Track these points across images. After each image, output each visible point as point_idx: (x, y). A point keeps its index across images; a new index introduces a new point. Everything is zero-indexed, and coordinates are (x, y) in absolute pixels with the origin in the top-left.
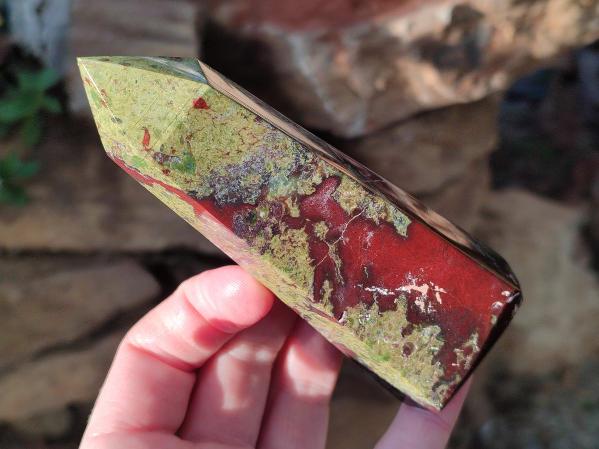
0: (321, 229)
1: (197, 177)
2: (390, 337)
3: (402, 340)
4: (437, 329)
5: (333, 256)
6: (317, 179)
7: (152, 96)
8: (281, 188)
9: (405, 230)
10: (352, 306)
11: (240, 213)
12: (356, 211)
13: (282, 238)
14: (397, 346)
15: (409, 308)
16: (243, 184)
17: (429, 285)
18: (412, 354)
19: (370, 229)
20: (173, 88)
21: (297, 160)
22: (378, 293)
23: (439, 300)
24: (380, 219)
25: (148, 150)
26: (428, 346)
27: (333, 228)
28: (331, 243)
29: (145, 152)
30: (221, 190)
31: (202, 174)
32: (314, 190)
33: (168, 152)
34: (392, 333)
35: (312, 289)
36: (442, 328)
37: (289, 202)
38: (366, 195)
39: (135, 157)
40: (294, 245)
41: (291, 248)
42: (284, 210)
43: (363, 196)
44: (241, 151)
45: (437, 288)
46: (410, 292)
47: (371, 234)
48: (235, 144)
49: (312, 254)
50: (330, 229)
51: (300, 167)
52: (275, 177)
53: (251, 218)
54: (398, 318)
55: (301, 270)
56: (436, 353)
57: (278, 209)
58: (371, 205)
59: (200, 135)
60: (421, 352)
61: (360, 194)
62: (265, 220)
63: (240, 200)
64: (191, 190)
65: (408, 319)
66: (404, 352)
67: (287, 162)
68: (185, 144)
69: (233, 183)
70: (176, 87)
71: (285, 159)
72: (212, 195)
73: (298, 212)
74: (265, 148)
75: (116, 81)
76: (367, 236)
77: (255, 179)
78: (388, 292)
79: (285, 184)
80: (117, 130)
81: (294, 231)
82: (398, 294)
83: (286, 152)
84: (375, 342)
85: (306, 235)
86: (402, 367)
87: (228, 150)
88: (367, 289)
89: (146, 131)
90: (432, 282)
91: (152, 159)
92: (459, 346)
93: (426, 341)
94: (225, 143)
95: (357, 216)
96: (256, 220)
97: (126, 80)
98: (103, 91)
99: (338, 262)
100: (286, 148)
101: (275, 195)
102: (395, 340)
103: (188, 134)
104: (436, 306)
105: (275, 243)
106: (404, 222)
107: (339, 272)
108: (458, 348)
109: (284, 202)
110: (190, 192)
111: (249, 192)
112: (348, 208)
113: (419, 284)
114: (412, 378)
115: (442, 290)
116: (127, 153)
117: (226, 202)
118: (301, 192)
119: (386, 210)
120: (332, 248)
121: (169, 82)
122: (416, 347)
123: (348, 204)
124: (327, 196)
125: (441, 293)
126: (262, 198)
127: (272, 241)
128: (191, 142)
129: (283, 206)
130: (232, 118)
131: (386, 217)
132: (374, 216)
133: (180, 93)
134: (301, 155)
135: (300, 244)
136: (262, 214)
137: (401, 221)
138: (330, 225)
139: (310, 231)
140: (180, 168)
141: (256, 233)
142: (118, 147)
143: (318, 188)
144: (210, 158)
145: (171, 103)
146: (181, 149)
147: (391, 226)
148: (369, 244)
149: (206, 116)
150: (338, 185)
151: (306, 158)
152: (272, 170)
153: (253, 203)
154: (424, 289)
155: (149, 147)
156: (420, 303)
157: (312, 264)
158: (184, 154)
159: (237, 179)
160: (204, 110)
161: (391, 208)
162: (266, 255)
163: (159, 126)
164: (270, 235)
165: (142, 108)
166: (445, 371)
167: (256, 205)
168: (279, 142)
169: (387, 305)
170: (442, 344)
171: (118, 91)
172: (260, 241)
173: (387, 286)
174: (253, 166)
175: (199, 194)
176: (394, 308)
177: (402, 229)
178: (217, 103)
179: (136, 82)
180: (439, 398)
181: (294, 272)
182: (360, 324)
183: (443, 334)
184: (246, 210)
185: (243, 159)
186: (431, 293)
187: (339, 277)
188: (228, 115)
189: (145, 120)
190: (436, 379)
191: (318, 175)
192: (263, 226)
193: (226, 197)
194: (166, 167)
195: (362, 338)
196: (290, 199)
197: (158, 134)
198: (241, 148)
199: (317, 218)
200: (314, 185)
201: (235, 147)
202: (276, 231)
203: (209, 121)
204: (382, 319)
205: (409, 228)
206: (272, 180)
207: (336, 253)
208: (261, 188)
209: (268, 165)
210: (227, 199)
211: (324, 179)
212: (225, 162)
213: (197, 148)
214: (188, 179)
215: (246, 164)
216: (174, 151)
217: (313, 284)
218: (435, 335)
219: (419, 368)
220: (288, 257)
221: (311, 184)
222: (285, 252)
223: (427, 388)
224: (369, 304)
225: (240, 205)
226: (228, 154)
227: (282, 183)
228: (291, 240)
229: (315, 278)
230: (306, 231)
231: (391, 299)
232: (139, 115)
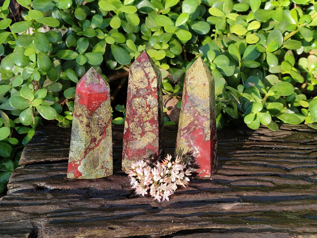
0: (196, 122)
5: (192, 128)
6: (205, 115)
7: (201, 74)
8: (199, 109)
10: (185, 138)
12: (204, 127)
13: (190, 115)
15: (192, 151)
16: (195, 101)
22: (191, 142)
23: (198, 157)
28: (195, 126)
29: (189, 80)
30: (191, 98)
31: (192, 92)
35: (183, 128)
39: (187, 78)
43: (208, 127)
44: (201, 97)
45: (200, 155)
46: (195, 149)
47: (202, 133)
49: (190, 123)
51: (205, 110)
52: (200, 107)
53: (190, 107)
57: (195, 111)
58: (207, 130)
59: (199, 87)
62: (191, 110)
67: (205, 107)
69: (194, 99)
72: (189, 96)
73: (197, 115)
74: (205, 101)
75: (200, 66)
77: (197, 103)
78: (192, 144)
80: (190, 72)
81: (193, 117)
82: (193, 147)
83: (206, 106)
87: (199, 94)
88: (190, 140)
89: (193, 77)
90: (200, 153)
97: (201, 68)
98: (196, 65)
99: (192, 130)
101: (197, 109)
103: (198, 85)
104: (196, 157)
107: (190, 131)
111: (194, 103)
113: (198, 150)
115: (200, 156)
116: (187, 76)
118: (201, 114)
119: (208, 133)
120: (194, 127)
121: (205, 76)
123: (204, 125)
124: (203, 119)
130: (206, 91)
131: (207, 134)
132: (205, 132)
133: (204, 79)
135: (191, 120)
136: (192, 108)
137: (208, 138)
138: (198, 124)
139: (194, 120)
140: (190, 88)
144: (196, 92)
145: (201, 79)
146: (194, 86)
147: (206, 136)
148: (199, 134)
150: (207, 120)
151: (208, 110)
154: (198, 152)
156: (194, 153)
157: (188, 125)
160: (204, 85)
161: (210, 134)
163: (196, 79)
164: (189, 113)
165: (197, 74)
167: (193, 106)
168: (207, 103)
171: (198, 68)
173: (194, 143)
175: (188, 94)
178: (207, 87)
179: (202, 70)
181: (185, 122)
186: (198, 154)
189: (195, 76)
195: (180, 145)
196: (198, 112)
197: (194, 80)
199: (198, 120)
200: (204, 115)
201: (201, 95)
203: (202, 88)
204: (186, 147)
205: (208, 141)
207: (194, 128)
208: (196, 105)
209: (202, 104)
211: (206, 117)
212: (197, 95)
213: (196, 88)
215: (199, 100)
222: (187, 118)
224: (188, 142)
228: (190, 117)
229: (186, 127)
230: (194, 119)
231: (191, 146)
232: (196, 74)
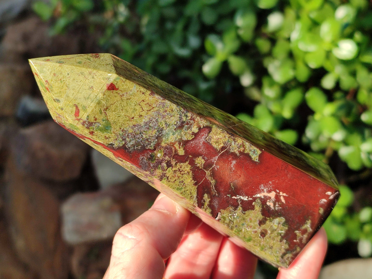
0: (200, 162)
1: (113, 134)
2: (251, 227)
3: (259, 228)
4: (283, 220)
5: (209, 178)
6: (195, 129)
7: (79, 83)
8: (171, 137)
9: (257, 158)
10: (224, 209)
11: (144, 155)
12: (223, 148)
13: (174, 169)
14: (256, 232)
15: (263, 207)
16: (144, 136)
17: (276, 192)
18: (267, 236)
19: (233, 159)
20: (93, 77)
21: (181, 118)
22: (241, 200)
23: (283, 201)
24: (240, 152)
25: (79, 120)
26: (277, 230)
27: (208, 160)
28: (207, 170)
29: (77, 121)
30: (130, 142)
31: (116, 132)
32: (194, 137)
33: (92, 120)
34: (252, 224)
35: (196, 200)
36: (286, 219)
37: (177, 146)
38: (229, 137)
39: (70, 124)
40: (182, 173)
41: (180, 175)
42: (174, 151)
43: (227, 138)
44: (141, 116)
45: (281, 193)
46: (263, 197)
47: (234, 162)
48: (137, 111)
49: (194, 178)
50: (206, 161)
51: (183, 122)
52: (166, 131)
53: (151, 158)
54: (256, 214)
55: (188, 188)
56: (282, 235)
57: (169, 150)
58: (233, 143)
59: (113, 107)
60: (273, 235)
61: (225, 137)
62: (161, 159)
63: (144, 148)
64: (110, 143)
65: (263, 214)
66: (261, 235)
67: (174, 120)
68: (103, 114)
69: (138, 136)
70: (95, 77)
71: (172, 118)
72: (124, 145)
73: (184, 151)
74: (158, 112)
75: (54, 74)
76: (231, 163)
77: (153, 133)
78: (248, 199)
79: (173, 134)
80: (58, 107)
81: (182, 164)
82: (255, 199)
83: (173, 114)
84: (241, 231)
85: (190, 166)
86: (260, 245)
87: (133, 116)
88: (234, 197)
89: (77, 107)
90: (278, 190)
91: (81, 125)
92: (298, 229)
93: (275, 227)
94: (130, 111)
95: (224, 151)
96: (155, 159)
97: (61, 74)
98: (47, 81)
99: (213, 182)
100: (172, 111)
101: (167, 142)
102: (254, 228)
103: (105, 107)
104: (282, 205)
105: (169, 172)
106: (256, 153)
107: (214, 188)
108: (297, 230)
109: (173, 146)
110: (109, 145)
111: (149, 142)
112: (218, 147)
113: (269, 192)
114: (267, 252)
115: (285, 194)
116: (66, 121)
117: (134, 149)
118: (185, 138)
119: (243, 146)
121: (90, 73)
122: (269, 232)
123: (217, 144)
124: (202, 140)
125: (284, 197)
126: (158, 145)
127: (167, 172)
128: (107, 112)
129: (173, 148)
130: (134, 95)
131: (244, 150)
132: (235, 151)
133: (98, 81)
134: (183, 115)
135: (186, 172)
136: (159, 155)
137: (254, 152)
138: (206, 158)
139: (192, 163)
140: (101, 130)
141: (156, 167)
142: (60, 117)
143: (196, 135)
144: (121, 121)
145: (92, 87)
146: (100, 118)
147: (248, 155)
148: (233, 168)
149: (116, 95)
150: (210, 132)
151: (187, 116)
152: (164, 126)
153: (152, 148)
154: (273, 195)
155: (79, 118)
156: (270, 204)
157: (195, 184)
158: (103, 120)
159: (140, 133)
160: (114, 91)
161: (247, 144)
162: (163, 181)
163: (85, 103)
164: (166, 168)
165: (73, 92)
166: (289, 245)
167: (155, 149)
168: (167, 107)
169: (247, 206)
170: (287, 228)
171: (56, 81)
172: (159, 172)
173: (247, 194)
174: (151, 124)
175: (116, 146)
176: (253, 208)
177: (255, 157)
178: (123, 85)
179: (68, 74)
180: (286, 262)
181: (183, 190)
182: (230, 220)
183: (287, 222)
184: (148, 153)
185: (144, 120)
186: (277, 197)
187: (214, 192)
188: (131, 93)
189: (75, 100)
190: (283, 251)
191: (196, 126)
192: (160, 162)
193: (133, 146)
194: (91, 130)
195: (232, 229)
196: (177, 143)
197: (85, 108)
198: (141, 113)
199: (197, 155)
200: (193, 133)
201: (137, 113)
202: (169, 165)
203: (118, 98)
204: (245, 216)
205: (260, 156)
206: (164, 132)
207: (211, 176)
208: (157, 138)
209: (161, 123)
210: (134, 147)
211: (200, 129)
212: (131, 123)
213: (112, 116)
214: (107, 136)
215: (146, 124)
216: (96, 119)
217: (197, 197)
218: (281, 223)
219: (271, 245)
220: (178, 181)
221: (191, 133)
222: (176, 178)
223: (277, 256)
224: (236, 207)
225: (144, 150)
226: (133, 118)
227: (171, 134)
228: (179, 170)
229: (197, 193)
230: (189, 164)
231: (250, 203)
232: (71, 96)
